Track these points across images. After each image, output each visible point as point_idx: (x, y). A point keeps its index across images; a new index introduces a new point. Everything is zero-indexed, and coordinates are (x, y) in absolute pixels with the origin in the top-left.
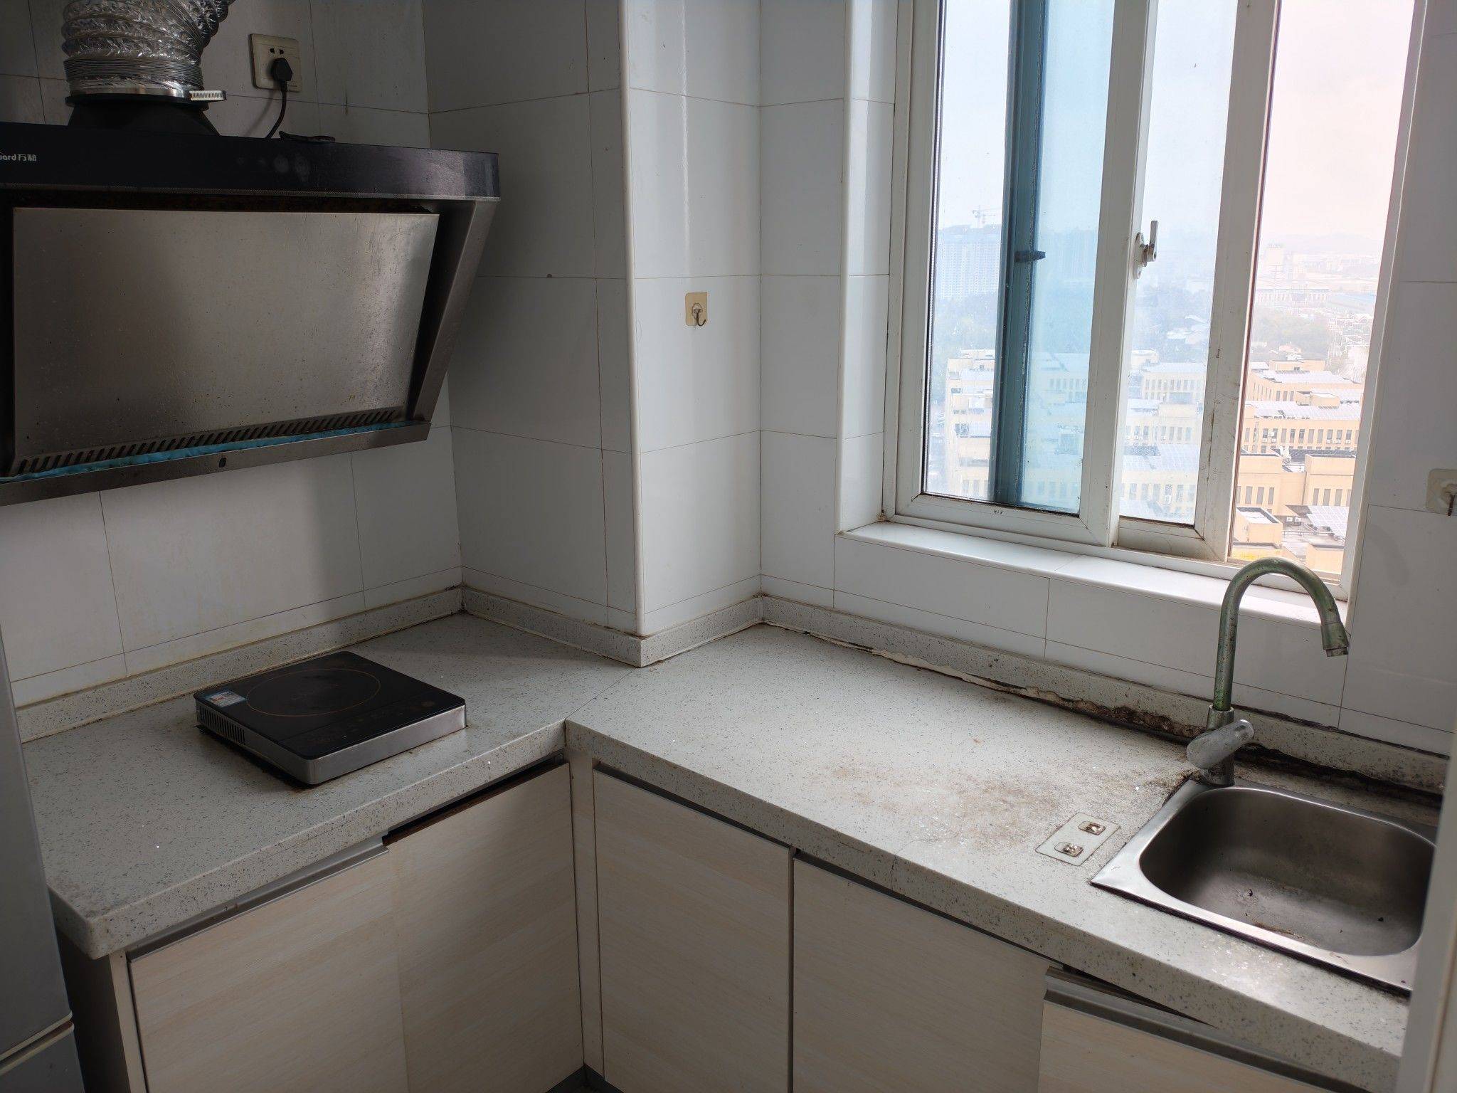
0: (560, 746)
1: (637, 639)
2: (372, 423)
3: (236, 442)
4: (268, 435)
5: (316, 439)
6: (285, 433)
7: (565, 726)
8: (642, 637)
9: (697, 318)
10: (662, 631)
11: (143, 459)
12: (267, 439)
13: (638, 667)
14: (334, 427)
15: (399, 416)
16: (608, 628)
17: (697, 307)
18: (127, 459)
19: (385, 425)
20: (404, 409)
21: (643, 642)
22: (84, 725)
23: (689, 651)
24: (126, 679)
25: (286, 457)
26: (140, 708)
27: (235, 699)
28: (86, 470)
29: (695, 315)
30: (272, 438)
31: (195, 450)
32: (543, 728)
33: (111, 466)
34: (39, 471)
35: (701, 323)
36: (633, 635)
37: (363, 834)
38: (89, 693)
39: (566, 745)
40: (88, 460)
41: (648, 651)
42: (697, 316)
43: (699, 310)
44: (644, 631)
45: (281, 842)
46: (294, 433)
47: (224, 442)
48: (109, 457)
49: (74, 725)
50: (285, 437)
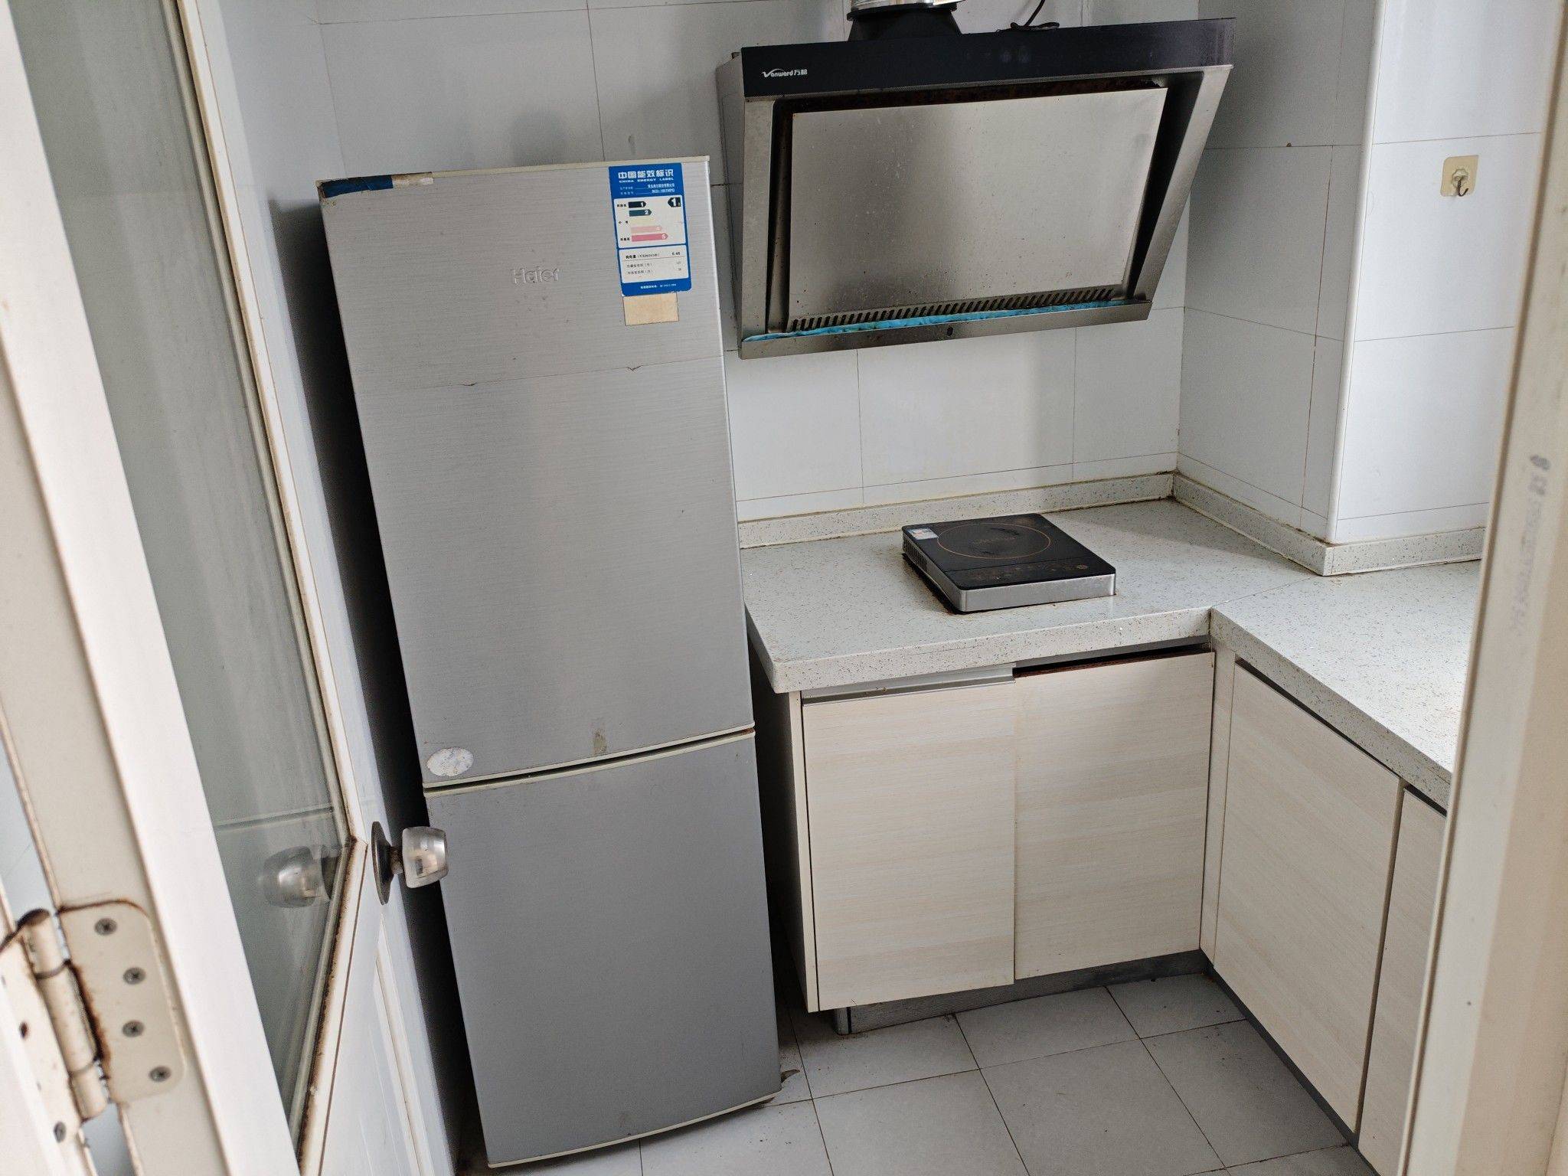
0: (1203, 632)
1: (1324, 546)
2: (1090, 300)
3: (963, 314)
4: (991, 309)
5: (1034, 314)
6: (1007, 307)
7: (1210, 615)
8: (1329, 544)
9: (1459, 187)
10: (1359, 542)
11: (885, 325)
12: (989, 312)
13: (1321, 576)
14: (1053, 303)
15: (1118, 294)
16: (1300, 530)
17: (1459, 174)
18: (873, 324)
19: (1103, 303)
20: (1125, 286)
21: (1329, 549)
22: (827, 539)
23: (1391, 570)
24: (862, 509)
25: (1008, 330)
26: (869, 534)
27: (933, 535)
28: (841, 332)
29: (1456, 184)
30: (994, 312)
31: (927, 318)
32: (1184, 610)
33: (860, 329)
34: (807, 330)
35: (1462, 193)
36: (1321, 541)
37: (991, 660)
38: (834, 515)
39: (1209, 632)
40: (842, 323)
41: (1332, 560)
42: (1459, 185)
43: (1463, 178)
44: (1333, 539)
45: (921, 646)
46: (1014, 307)
47: (952, 313)
48: (858, 321)
49: (820, 538)
50: (1006, 311)
